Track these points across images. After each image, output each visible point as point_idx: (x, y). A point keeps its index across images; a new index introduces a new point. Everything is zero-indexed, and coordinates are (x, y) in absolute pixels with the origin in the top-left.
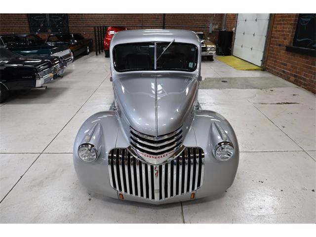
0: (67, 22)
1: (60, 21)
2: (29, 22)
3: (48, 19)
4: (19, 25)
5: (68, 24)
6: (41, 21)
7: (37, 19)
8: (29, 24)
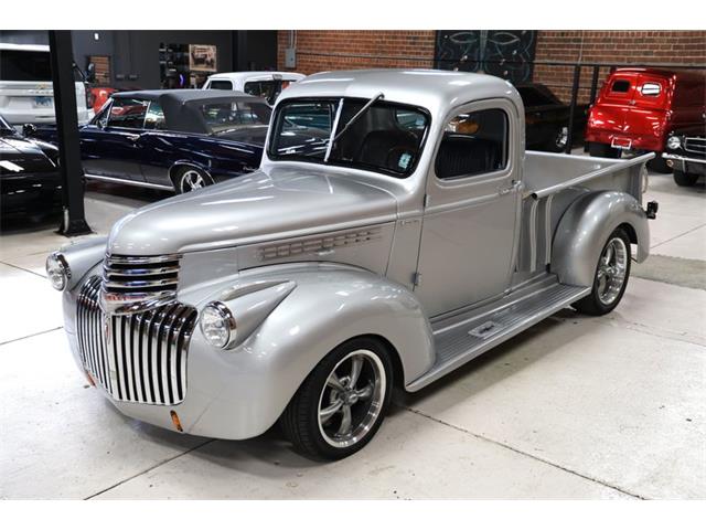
0: (533, 51)
1: (514, 46)
2: (436, 49)
3: (484, 42)
4: (412, 56)
5: (533, 57)
6: (466, 46)
7: (457, 41)
8: (436, 54)
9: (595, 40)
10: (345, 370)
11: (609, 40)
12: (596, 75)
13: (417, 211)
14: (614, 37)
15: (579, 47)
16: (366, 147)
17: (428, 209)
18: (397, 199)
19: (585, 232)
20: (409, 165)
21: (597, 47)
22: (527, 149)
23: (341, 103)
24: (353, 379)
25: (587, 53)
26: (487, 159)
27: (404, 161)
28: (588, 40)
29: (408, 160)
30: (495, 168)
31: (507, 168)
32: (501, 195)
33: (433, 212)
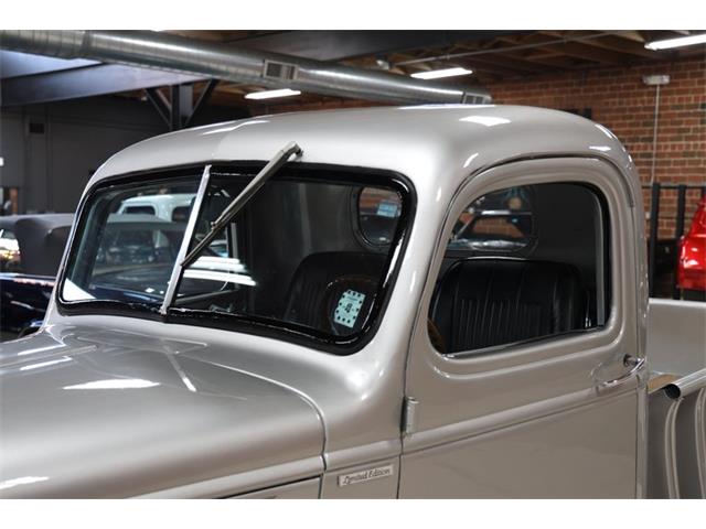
9: (671, 155)
11: (692, 154)
12: (682, 201)
13: (383, 445)
14: (698, 150)
15: (649, 163)
16: (298, 288)
17: (415, 437)
20: (360, 319)
21: (676, 163)
22: (653, 295)
23: (206, 176)
25: (662, 171)
26: (556, 307)
27: (348, 309)
28: (663, 155)
29: (357, 305)
30: (578, 328)
31: (611, 328)
32: (599, 393)
33: (428, 446)
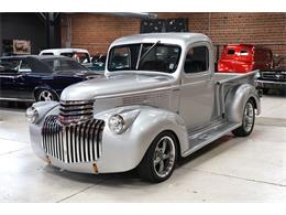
10: (161, 146)
13: (178, 86)
18: (170, 81)
19: (237, 101)
24: (164, 150)
27: (171, 66)
31: (209, 70)
33: (184, 86)
